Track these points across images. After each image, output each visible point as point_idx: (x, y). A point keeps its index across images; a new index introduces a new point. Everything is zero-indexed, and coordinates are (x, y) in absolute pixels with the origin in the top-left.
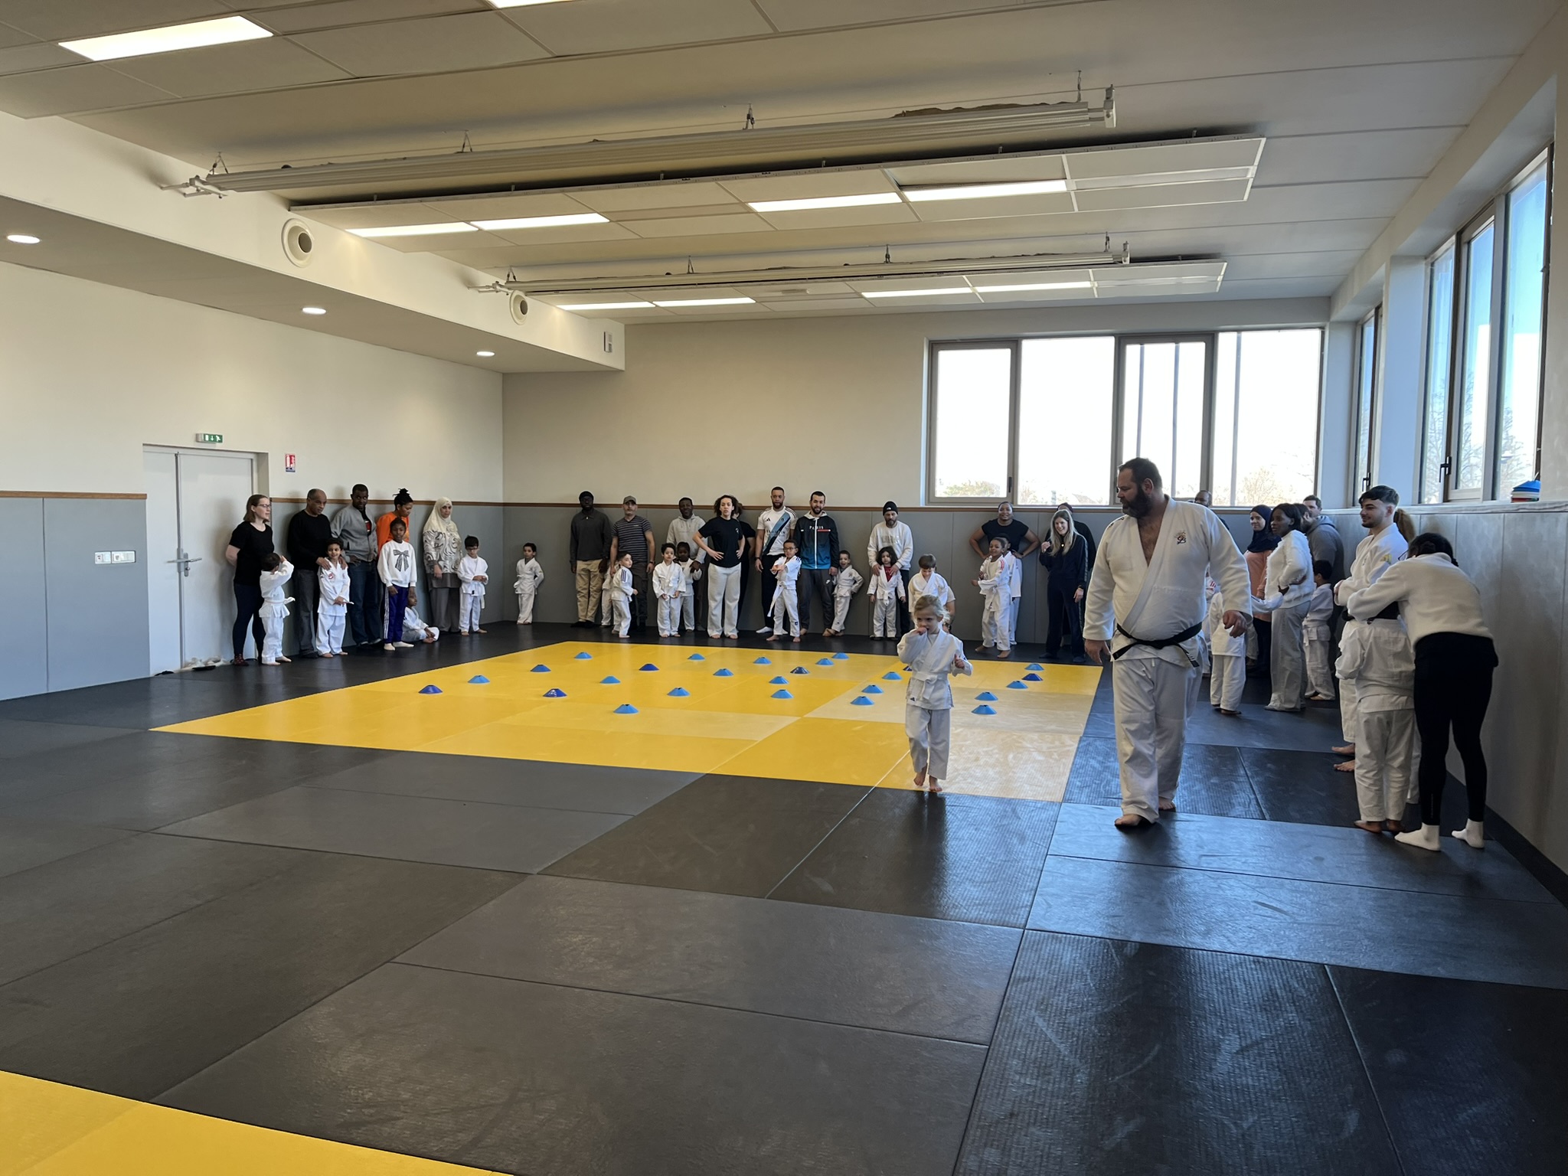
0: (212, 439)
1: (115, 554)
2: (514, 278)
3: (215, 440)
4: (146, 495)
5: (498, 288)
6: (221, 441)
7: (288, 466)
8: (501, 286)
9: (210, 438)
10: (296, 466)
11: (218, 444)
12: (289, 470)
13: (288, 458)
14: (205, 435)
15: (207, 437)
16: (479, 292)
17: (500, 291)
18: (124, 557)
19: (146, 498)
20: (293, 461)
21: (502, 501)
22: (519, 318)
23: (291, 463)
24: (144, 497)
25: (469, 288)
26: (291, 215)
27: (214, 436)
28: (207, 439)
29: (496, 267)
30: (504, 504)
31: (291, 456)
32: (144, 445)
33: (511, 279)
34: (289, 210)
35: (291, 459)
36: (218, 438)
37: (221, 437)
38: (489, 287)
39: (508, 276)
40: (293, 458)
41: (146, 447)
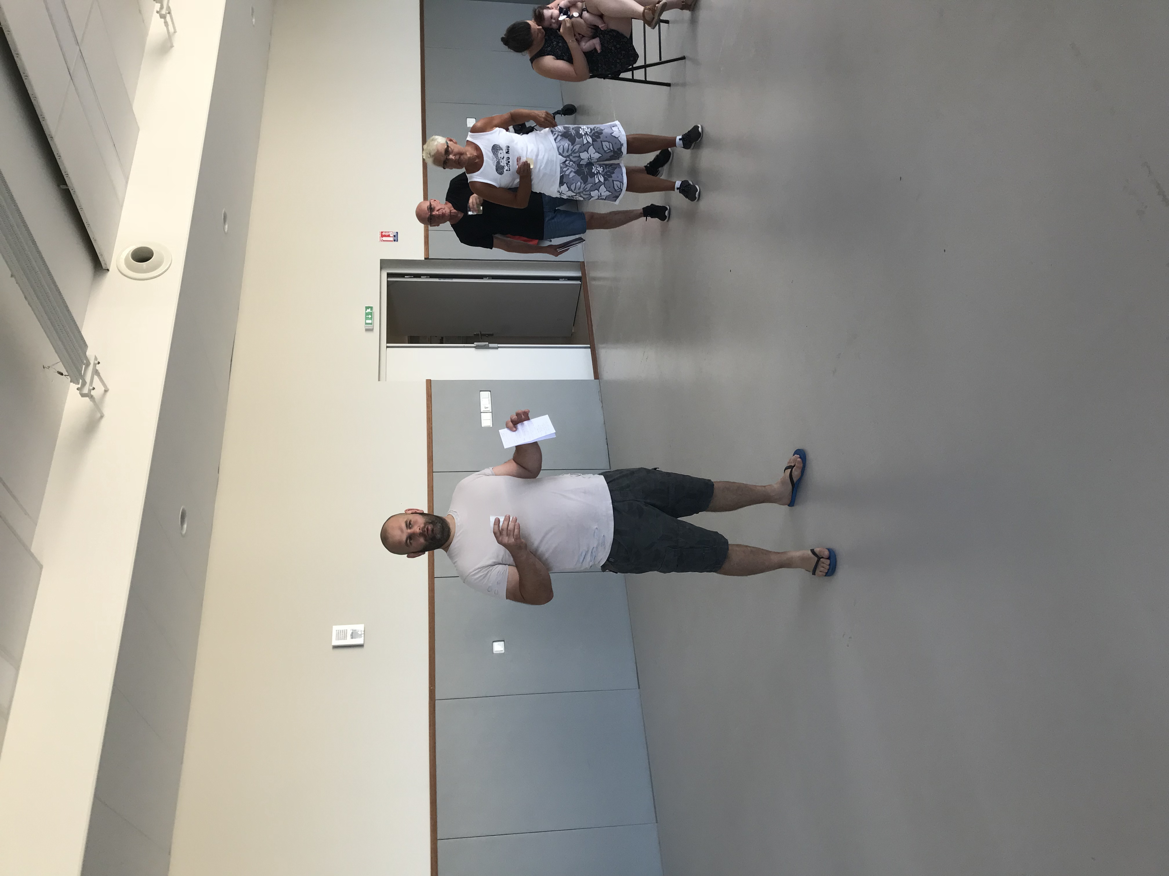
1: (483, 409)
3: (371, 314)
4: (427, 380)
6: (371, 308)
7: (392, 239)
10: (391, 230)
11: (374, 309)
12: (396, 238)
13: (384, 238)
14: (366, 324)
15: (368, 321)
16: (175, 32)
17: (169, 8)
18: (485, 400)
20: (387, 234)
23: (389, 236)
24: (429, 382)
25: (172, 47)
26: (112, 268)
27: (367, 314)
28: (370, 321)
31: (382, 236)
34: (108, 270)
36: (369, 310)
37: (367, 308)
38: (166, 23)
40: (384, 234)
41: (380, 380)
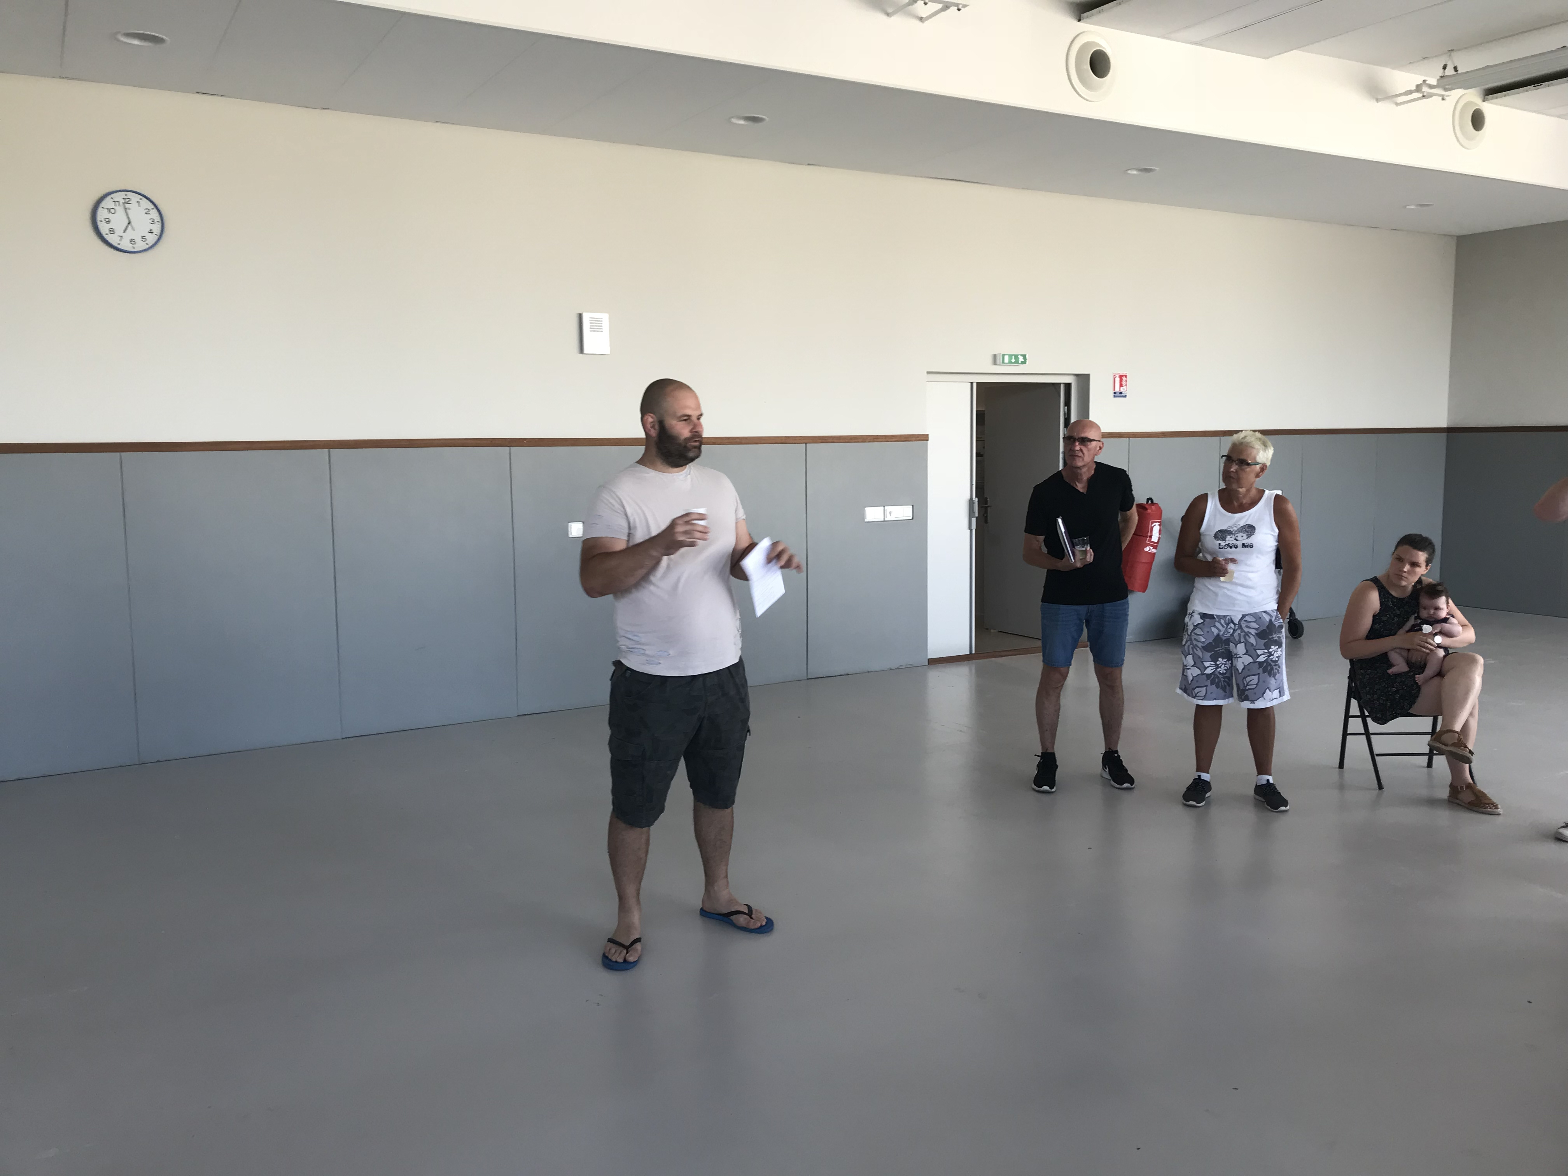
0: (1013, 360)
1: (888, 509)
2: (1456, 69)
3: (1017, 362)
4: (927, 435)
5: (1425, 89)
6: (1024, 362)
7: (1117, 389)
8: (1431, 87)
9: (1010, 356)
10: (1129, 389)
11: (1022, 366)
12: (1118, 394)
13: (1118, 380)
14: (1003, 356)
15: (1006, 357)
16: (1397, 104)
17: (1430, 96)
18: (903, 512)
19: (928, 440)
20: (1124, 383)
21: (1445, 426)
22: (1469, 138)
23: (1121, 385)
24: (925, 438)
25: (1377, 100)
26: (1082, 26)
27: (1016, 357)
28: (1006, 360)
29: (1425, 58)
30: (1449, 430)
31: (1121, 377)
32: (928, 373)
33: (1450, 71)
34: (1079, 21)
35: (1121, 381)
36: (1021, 359)
37: (1024, 356)
38: (1410, 92)
39: (1445, 68)
40: (1124, 378)
41: (930, 376)
